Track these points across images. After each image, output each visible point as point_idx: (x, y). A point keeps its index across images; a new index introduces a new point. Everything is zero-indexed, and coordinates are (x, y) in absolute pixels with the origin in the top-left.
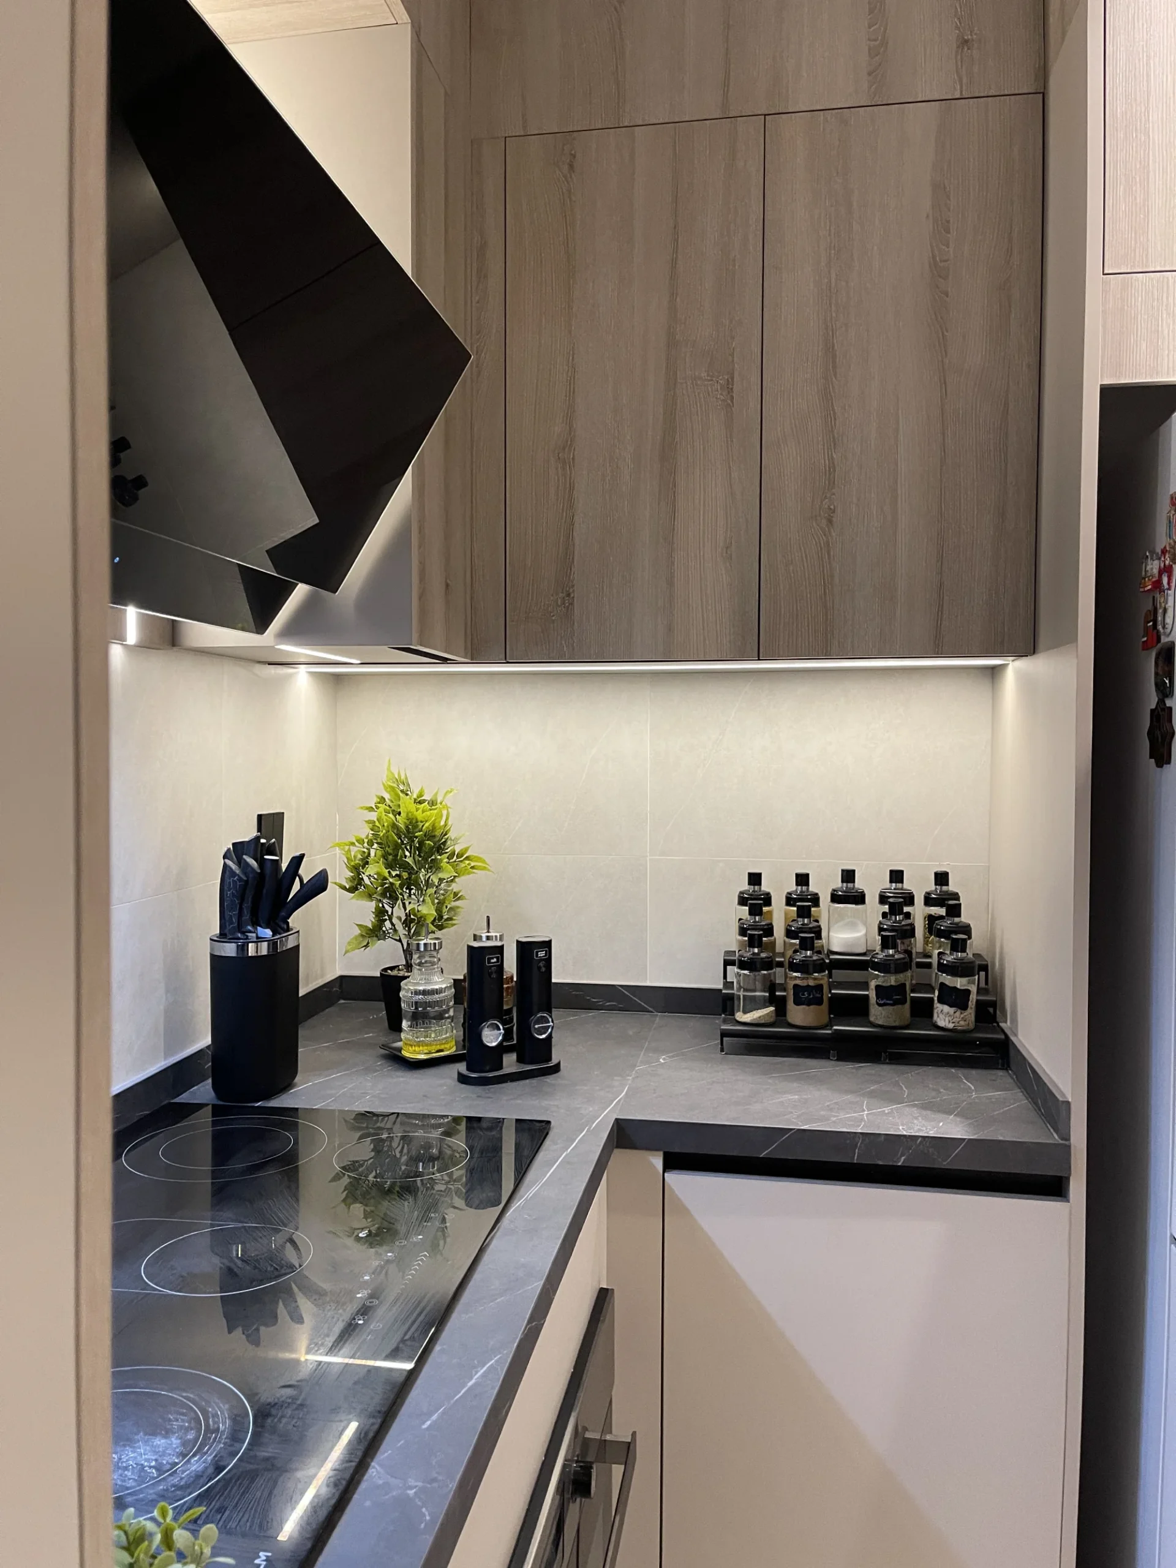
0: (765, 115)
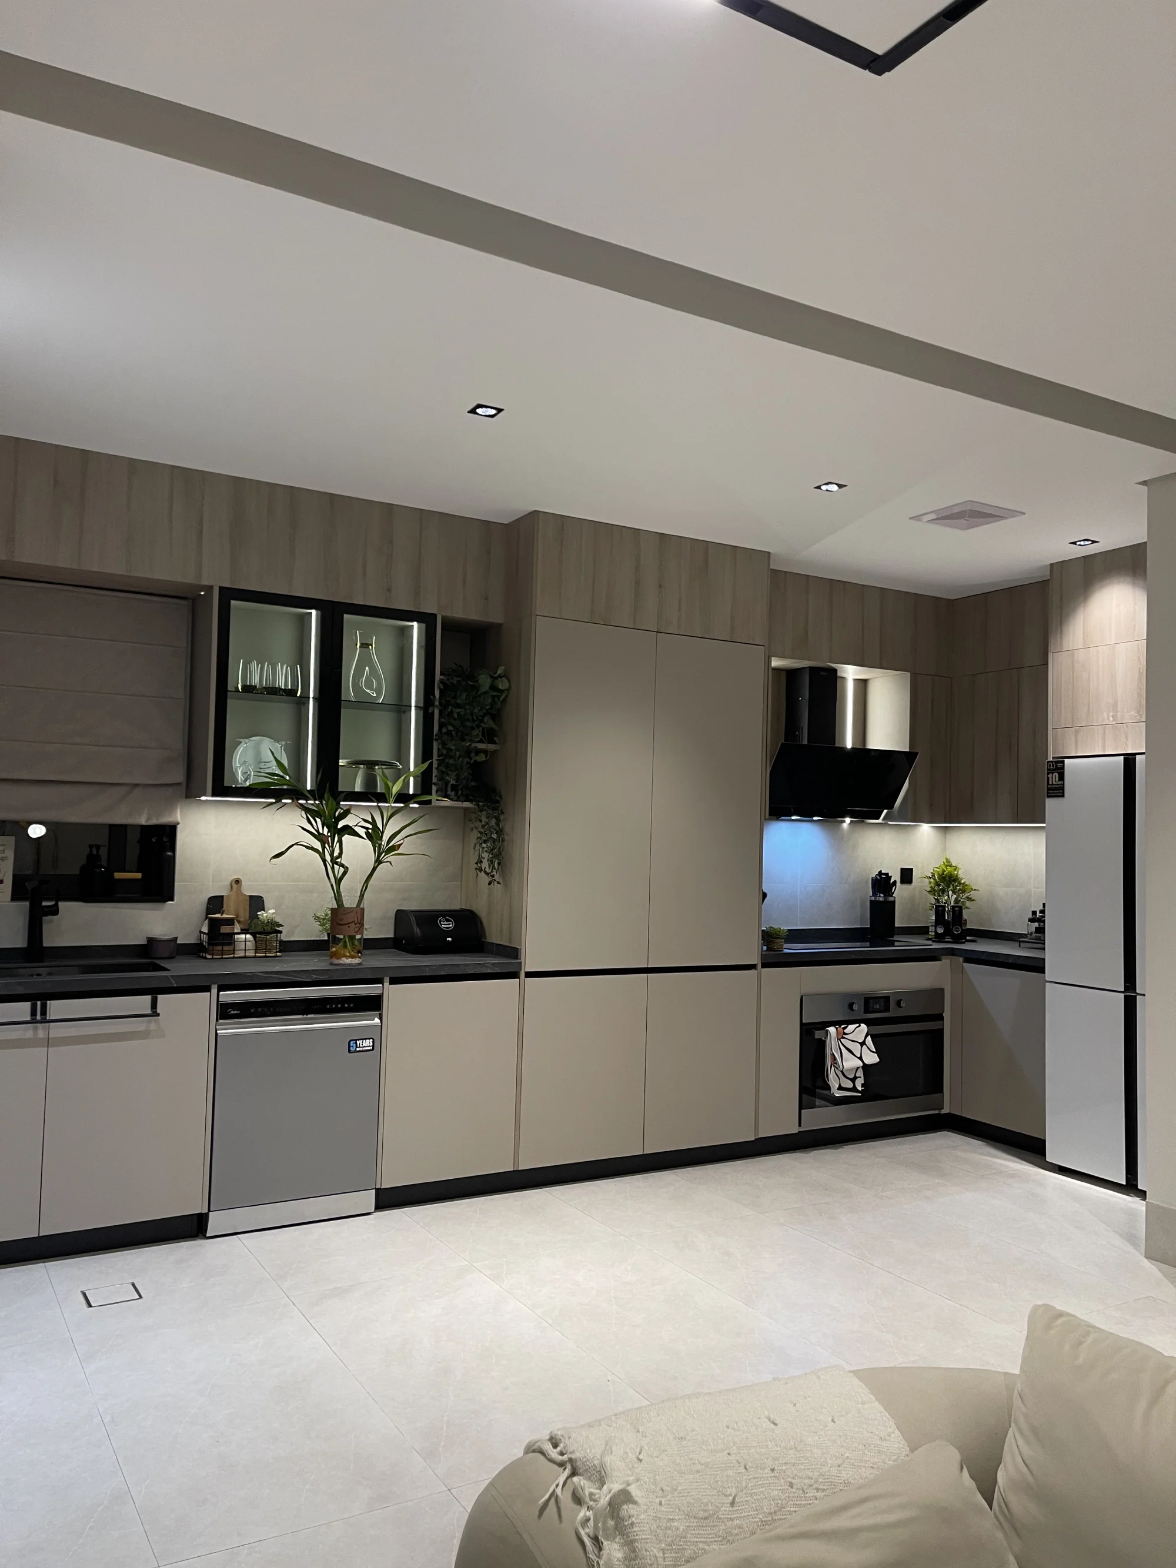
0: (1019, 668)
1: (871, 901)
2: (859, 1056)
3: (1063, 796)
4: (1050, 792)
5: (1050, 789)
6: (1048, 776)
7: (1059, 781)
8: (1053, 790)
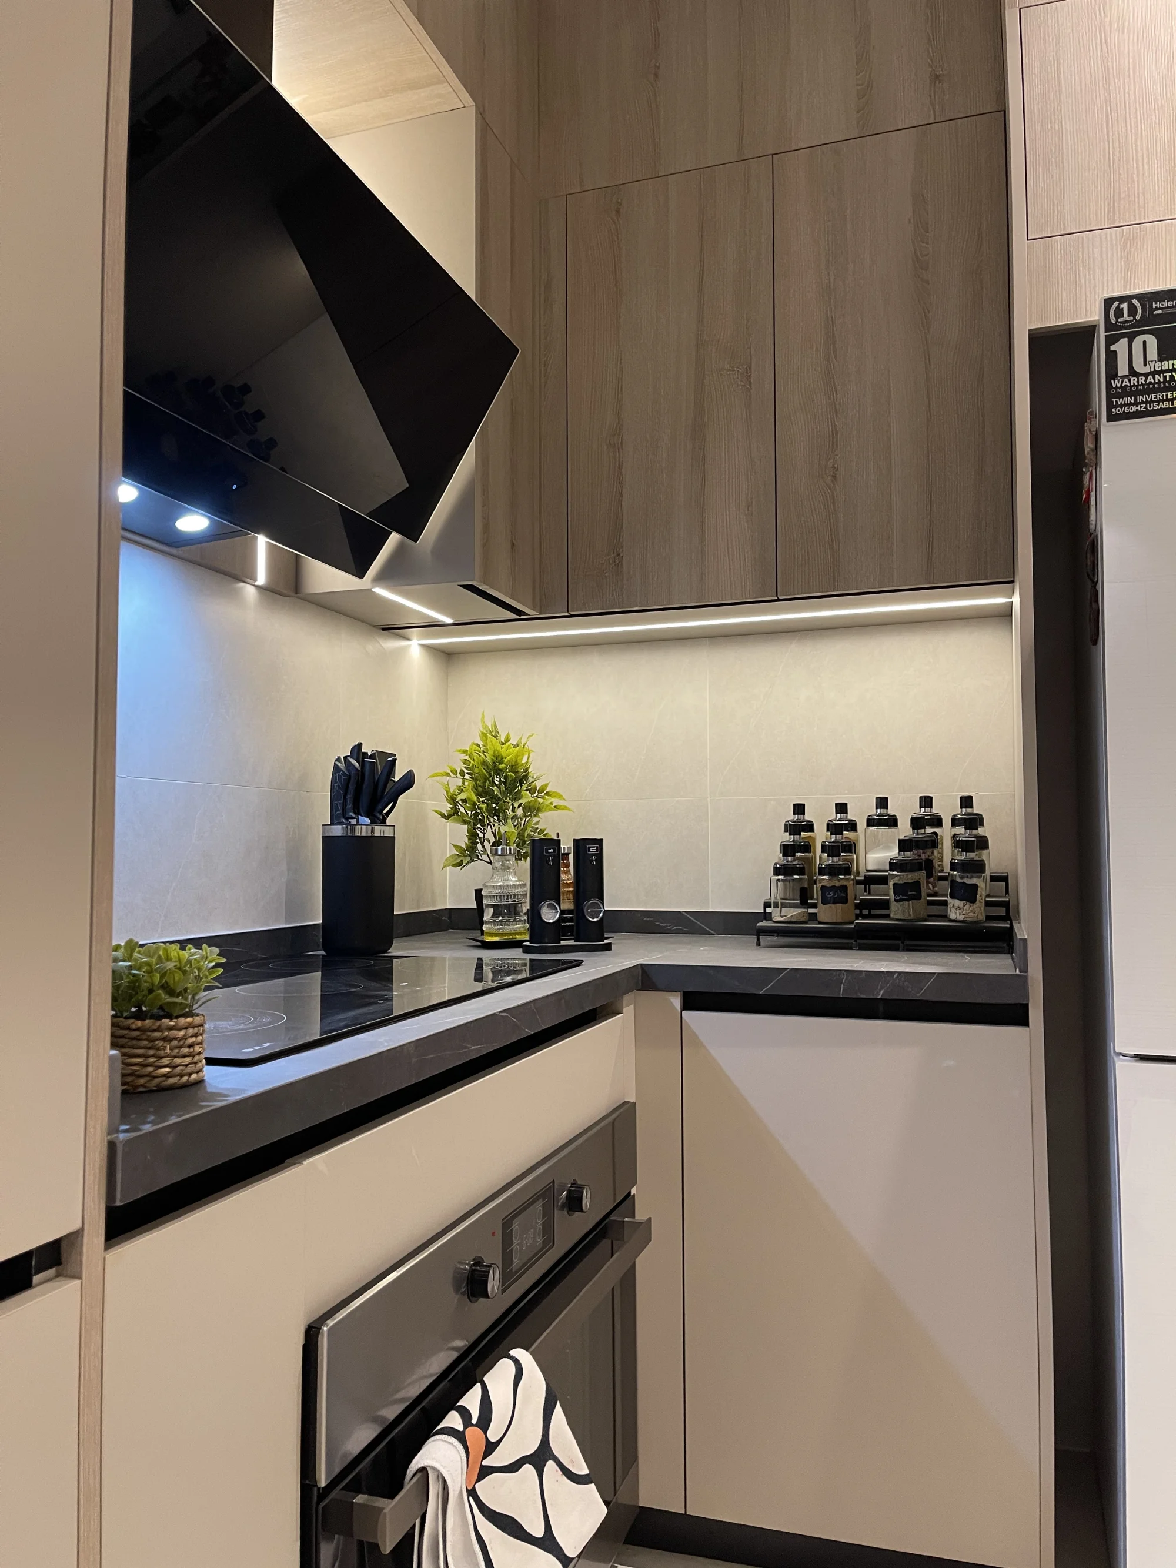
0: (773, 155)
1: (325, 839)
2: (538, 1532)
4: (1121, 401)
5: (1124, 392)
6: (1112, 348)
7: (1161, 359)
8: (1135, 394)
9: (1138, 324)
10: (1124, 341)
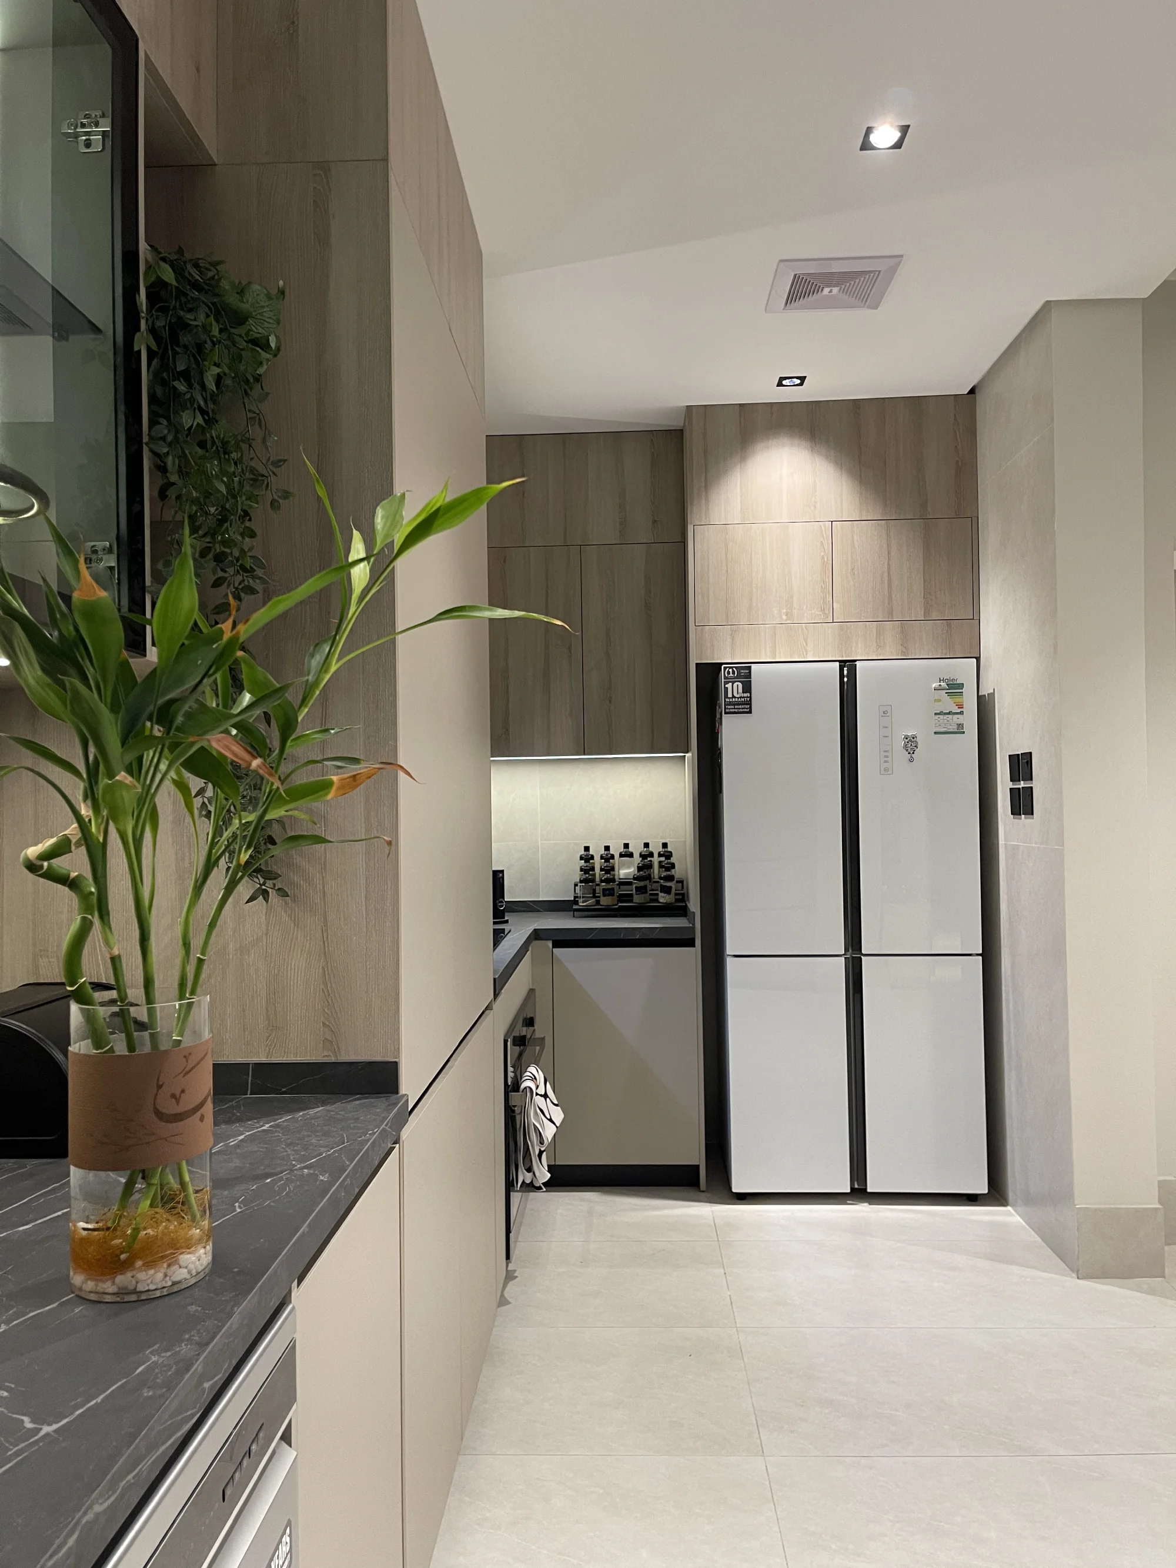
0: (581, 546)
3: (750, 712)
4: (729, 707)
5: (730, 704)
6: (726, 686)
7: (743, 692)
8: (734, 705)
9: (735, 678)
10: (731, 684)
